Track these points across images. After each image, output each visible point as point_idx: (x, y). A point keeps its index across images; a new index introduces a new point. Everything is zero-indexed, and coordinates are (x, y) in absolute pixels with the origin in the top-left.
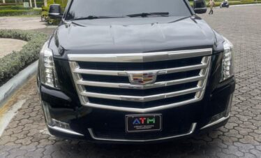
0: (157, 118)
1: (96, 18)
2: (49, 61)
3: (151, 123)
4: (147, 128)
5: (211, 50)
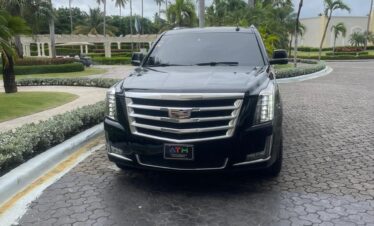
0: (190, 149)
1: (164, 65)
2: (113, 97)
3: (185, 153)
4: (181, 157)
5: (243, 94)
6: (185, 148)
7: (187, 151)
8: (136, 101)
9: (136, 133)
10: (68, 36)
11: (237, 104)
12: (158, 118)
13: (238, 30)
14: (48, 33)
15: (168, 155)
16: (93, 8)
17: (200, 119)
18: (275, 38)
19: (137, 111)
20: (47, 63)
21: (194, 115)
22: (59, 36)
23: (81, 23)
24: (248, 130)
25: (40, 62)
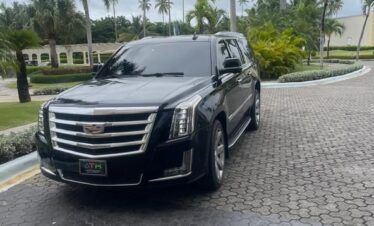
0: (103, 165)
3: (98, 169)
4: (95, 173)
5: (156, 108)
6: (98, 163)
7: (100, 166)
8: (59, 116)
9: (57, 148)
10: (105, 44)
11: (151, 119)
12: (74, 133)
13: (194, 39)
14: (86, 42)
15: (83, 170)
16: (135, 16)
17: (114, 134)
18: (301, 39)
19: (59, 126)
20: (78, 72)
21: (108, 129)
22: (97, 45)
23: (124, 31)
24: (161, 145)
25: (71, 71)
